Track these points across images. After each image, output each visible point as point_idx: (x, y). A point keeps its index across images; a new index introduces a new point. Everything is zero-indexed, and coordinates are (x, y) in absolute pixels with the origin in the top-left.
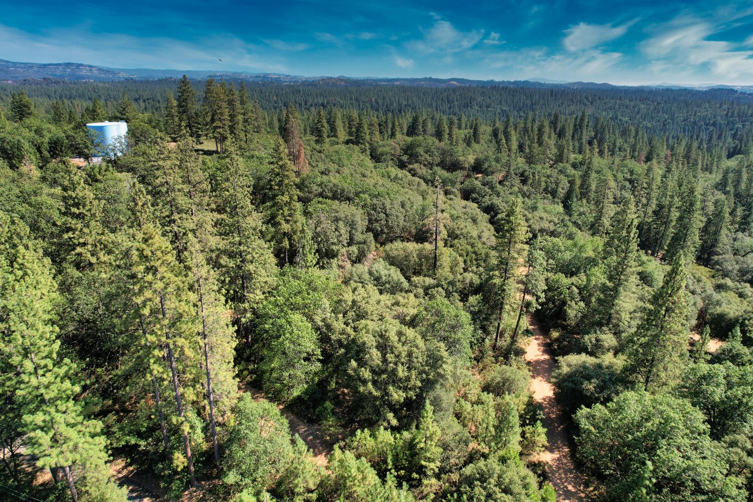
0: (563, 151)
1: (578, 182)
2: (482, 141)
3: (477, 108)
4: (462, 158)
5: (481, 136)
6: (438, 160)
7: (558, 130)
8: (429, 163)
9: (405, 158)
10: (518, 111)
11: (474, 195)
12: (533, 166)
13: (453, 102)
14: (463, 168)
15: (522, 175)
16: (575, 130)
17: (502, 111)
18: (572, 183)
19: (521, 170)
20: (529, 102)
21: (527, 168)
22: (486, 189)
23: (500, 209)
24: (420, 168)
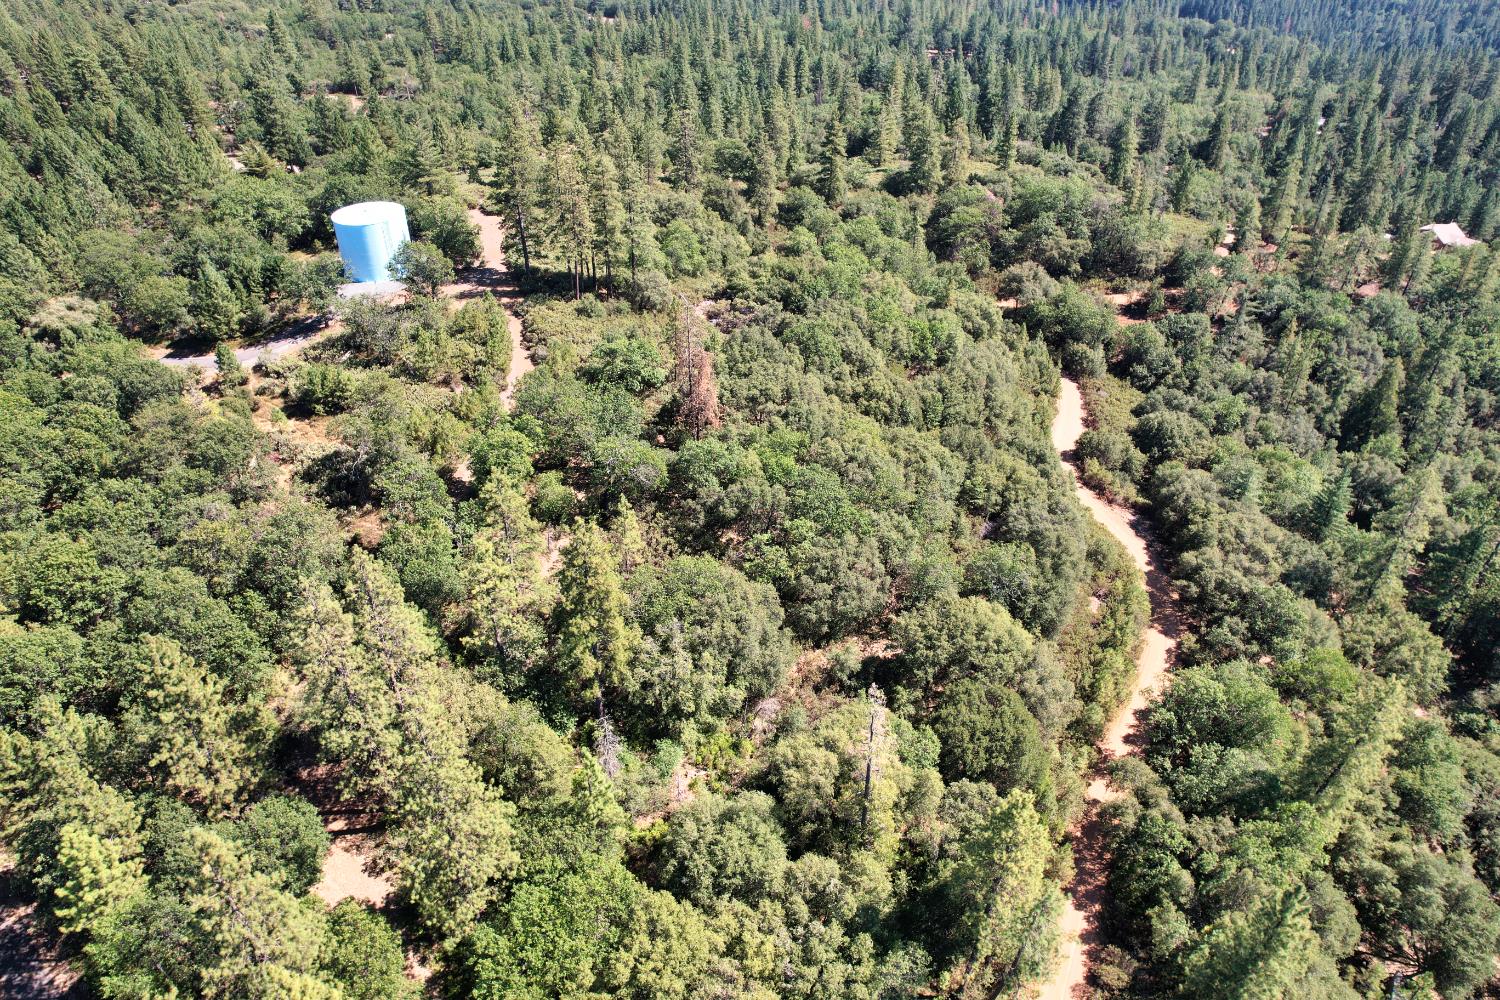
4: (1143, 247)
6: (1085, 246)
11: (1139, 368)
14: (1137, 274)
19: (1275, 303)
23: (1172, 445)
24: (1035, 277)
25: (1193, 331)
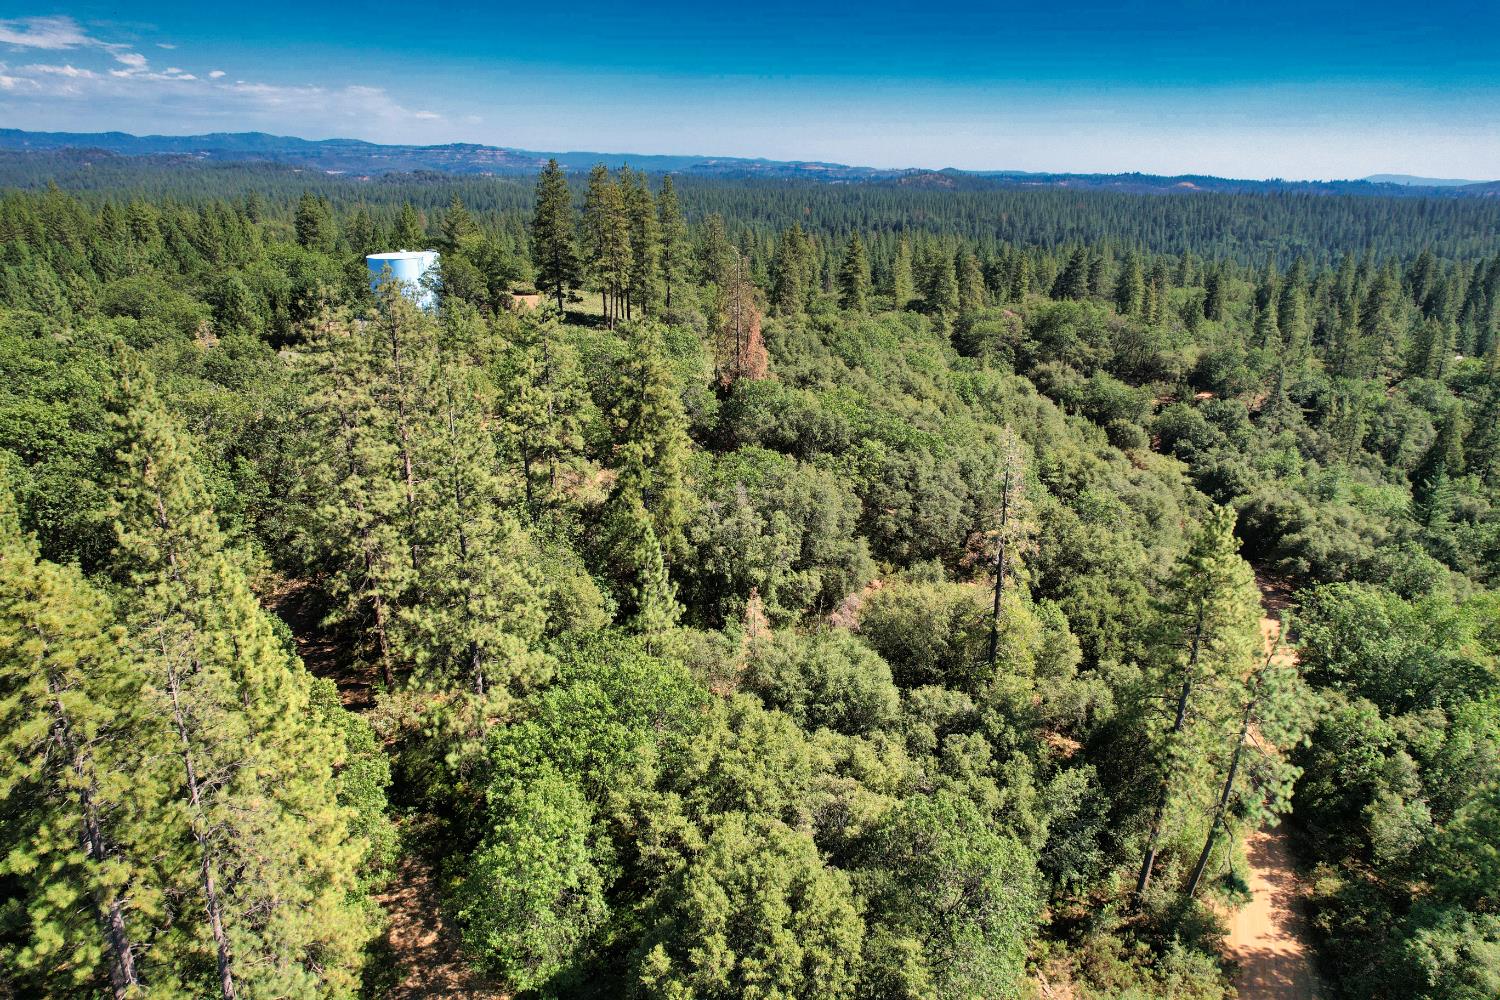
0: (1428, 349)
1: (1463, 426)
2: (1226, 316)
3: (1233, 240)
4: (1166, 354)
5: (1225, 304)
6: (1108, 354)
7: (1425, 294)
8: (1087, 362)
9: (1032, 347)
10: (1330, 249)
11: (1183, 444)
12: (1341, 380)
13: (1179, 224)
14: (1165, 377)
15: (1312, 401)
16: (1472, 296)
17: (1292, 247)
18: (1444, 428)
19: (1309, 390)
20: (1360, 229)
21: (1325, 384)
22: (1214, 429)
23: (1238, 484)
24: (1063, 372)
25: (1231, 414)
